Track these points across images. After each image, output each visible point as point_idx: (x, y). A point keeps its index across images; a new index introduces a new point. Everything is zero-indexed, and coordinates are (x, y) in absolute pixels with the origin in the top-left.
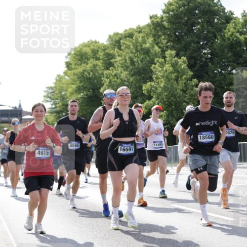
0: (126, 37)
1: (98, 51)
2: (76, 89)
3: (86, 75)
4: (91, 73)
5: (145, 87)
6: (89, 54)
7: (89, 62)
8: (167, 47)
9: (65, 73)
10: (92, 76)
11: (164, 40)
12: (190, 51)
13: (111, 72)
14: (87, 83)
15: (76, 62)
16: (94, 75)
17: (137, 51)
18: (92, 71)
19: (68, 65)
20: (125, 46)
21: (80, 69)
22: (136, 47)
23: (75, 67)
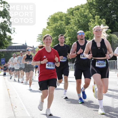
0: (75, 10)
1: (62, 17)
2: (53, 35)
3: (57, 28)
4: (60, 27)
5: (86, 33)
6: (58, 18)
7: (58, 22)
8: (95, 14)
9: (47, 28)
10: (60, 29)
11: (94, 11)
12: (106, 16)
13: (69, 26)
14: (58, 32)
15: (52, 22)
16: (61, 28)
17: (81, 16)
18: (60, 26)
19: (48, 24)
20: (75, 14)
21: (54, 26)
22: (81, 14)
23: (52, 24)
